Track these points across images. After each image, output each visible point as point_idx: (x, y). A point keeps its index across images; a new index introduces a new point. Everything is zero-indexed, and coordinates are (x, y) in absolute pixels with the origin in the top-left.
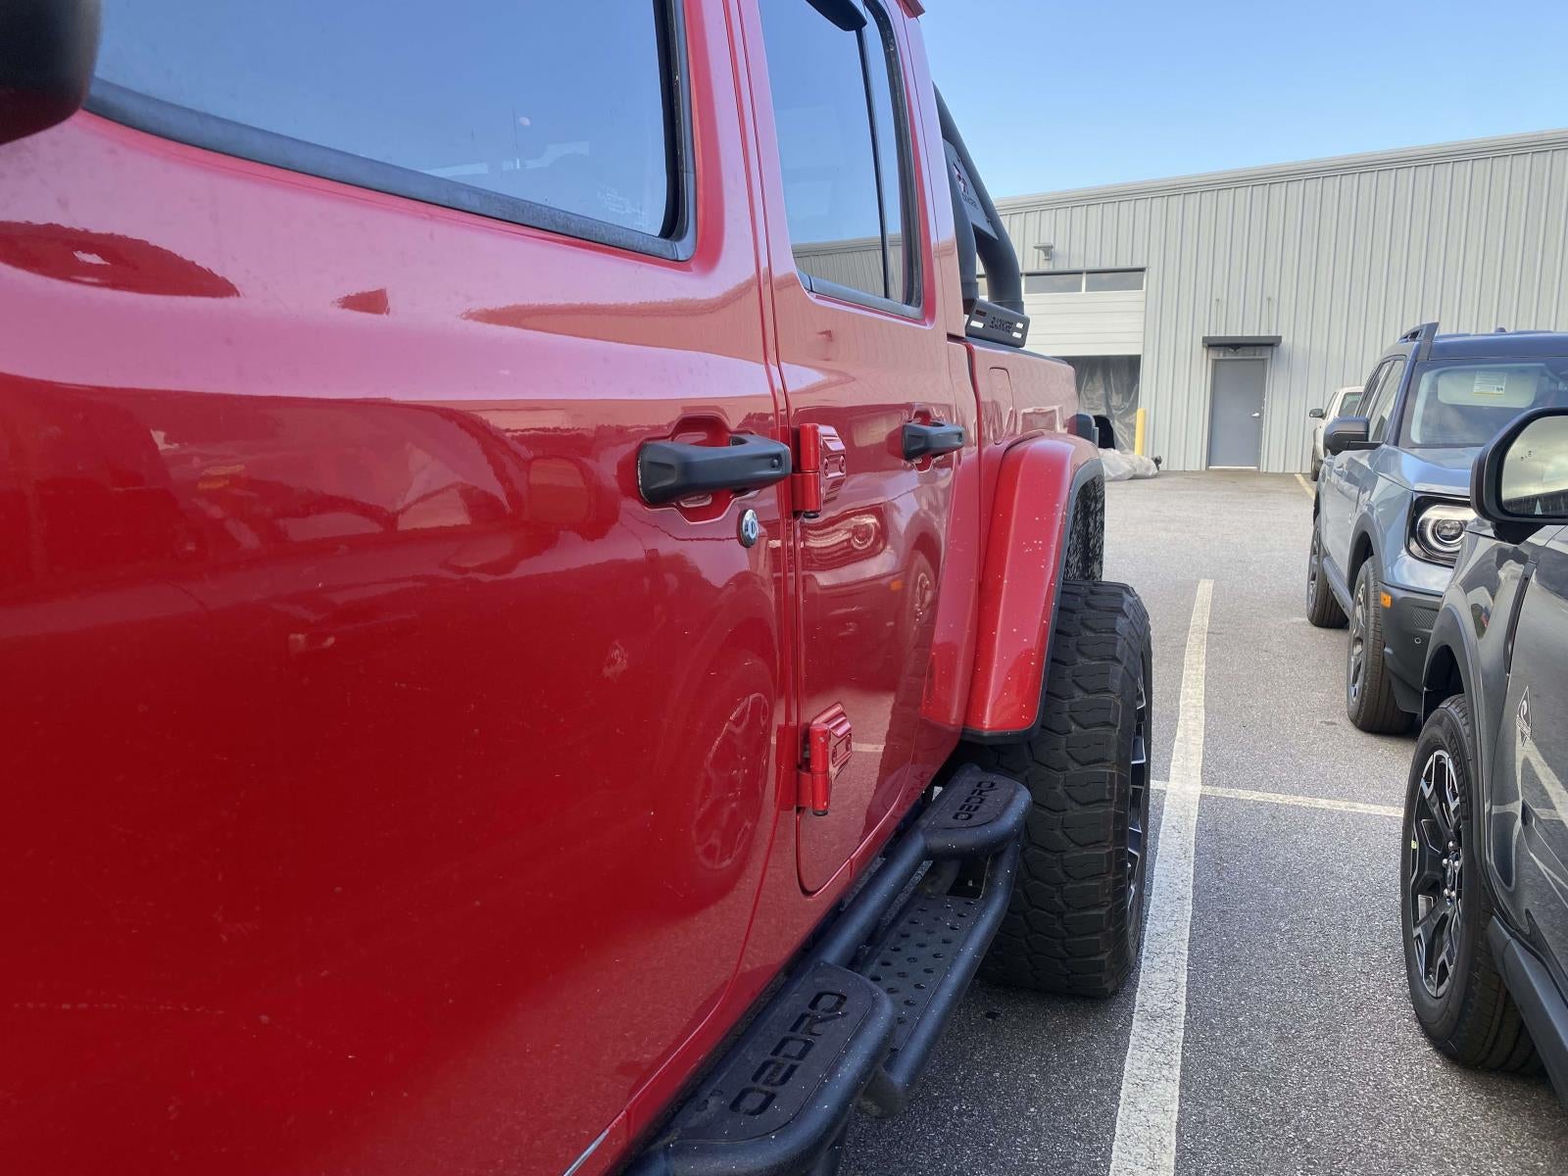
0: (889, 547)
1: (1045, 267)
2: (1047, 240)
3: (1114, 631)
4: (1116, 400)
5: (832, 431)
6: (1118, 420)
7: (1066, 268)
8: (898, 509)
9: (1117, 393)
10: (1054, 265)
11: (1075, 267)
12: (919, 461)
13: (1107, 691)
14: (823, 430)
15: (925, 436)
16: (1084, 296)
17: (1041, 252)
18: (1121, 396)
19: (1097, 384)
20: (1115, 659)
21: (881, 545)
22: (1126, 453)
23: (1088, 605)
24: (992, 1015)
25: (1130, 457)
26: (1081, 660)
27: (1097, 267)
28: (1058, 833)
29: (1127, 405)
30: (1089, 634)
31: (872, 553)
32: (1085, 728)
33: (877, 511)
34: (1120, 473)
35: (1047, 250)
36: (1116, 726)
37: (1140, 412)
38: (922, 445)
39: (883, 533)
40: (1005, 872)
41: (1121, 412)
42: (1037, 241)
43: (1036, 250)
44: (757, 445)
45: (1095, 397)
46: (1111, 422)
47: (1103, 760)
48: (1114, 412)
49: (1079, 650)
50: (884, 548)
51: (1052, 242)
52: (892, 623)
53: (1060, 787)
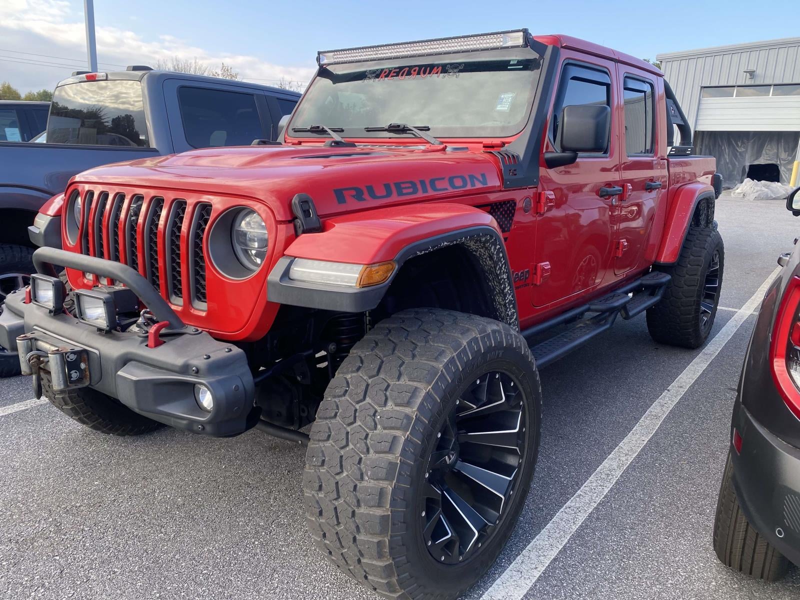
0: (641, 218)
1: (749, 82)
2: (751, 68)
3: (706, 241)
4: (783, 155)
5: (630, 184)
6: (784, 166)
7: (762, 83)
8: (645, 205)
9: (785, 152)
10: (754, 82)
11: (767, 82)
12: (649, 190)
13: (700, 256)
14: (629, 184)
15: (651, 185)
16: (771, 98)
17: (748, 74)
18: (787, 153)
19: (774, 147)
20: (704, 248)
21: (637, 217)
22: (785, 185)
23: (700, 234)
24: (657, 349)
25: (786, 187)
26: (694, 248)
27: (780, 82)
28: (680, 294)
29: (790, 158)
30: (698, 241)
31: (634, 219)
32: (692, 266)
33: (638, 205)
34: (778, 195)
35: (752, 74)
36: (701, 266)
37: (796, 163)
38: (650, 187)
39: (639, 213)
40: (661, 291)
41: (786, 162)
42: (746, 69)
43: (745, 73)
44: (617, 188)
45: (771, 153)
46: (779, 167)
47: (696, 275)
48: (782, 162)
49: (694, 246)
50: (639, 218)
51: (755, 69)
52: (639, 246)
53: (683, 282)
